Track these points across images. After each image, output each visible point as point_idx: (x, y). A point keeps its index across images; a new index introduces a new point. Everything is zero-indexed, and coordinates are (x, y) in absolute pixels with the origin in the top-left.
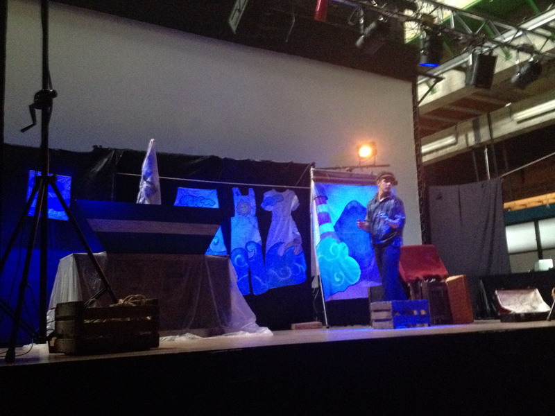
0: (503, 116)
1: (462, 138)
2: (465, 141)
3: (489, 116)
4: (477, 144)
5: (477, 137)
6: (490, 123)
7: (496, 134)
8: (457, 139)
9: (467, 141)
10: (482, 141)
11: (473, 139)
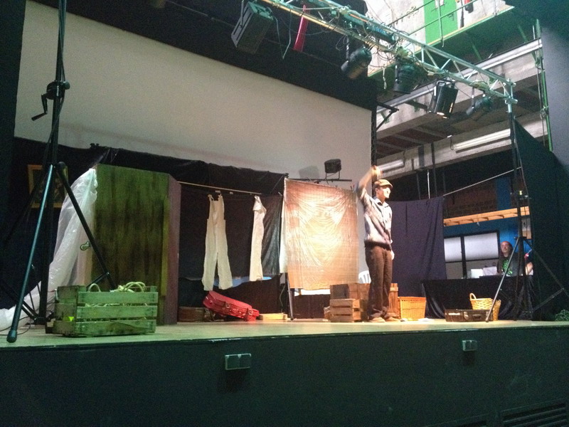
0: (444, 146)
1: (409, 163)
2: (411, 165)
3: (432, 145)
4: (421, 168)
5: (422, 162)
6: (433, 151)
7: (438, 161)
8: (404, 163)
9: (413, 165)
10: (425, 166)
11: (418, 164)
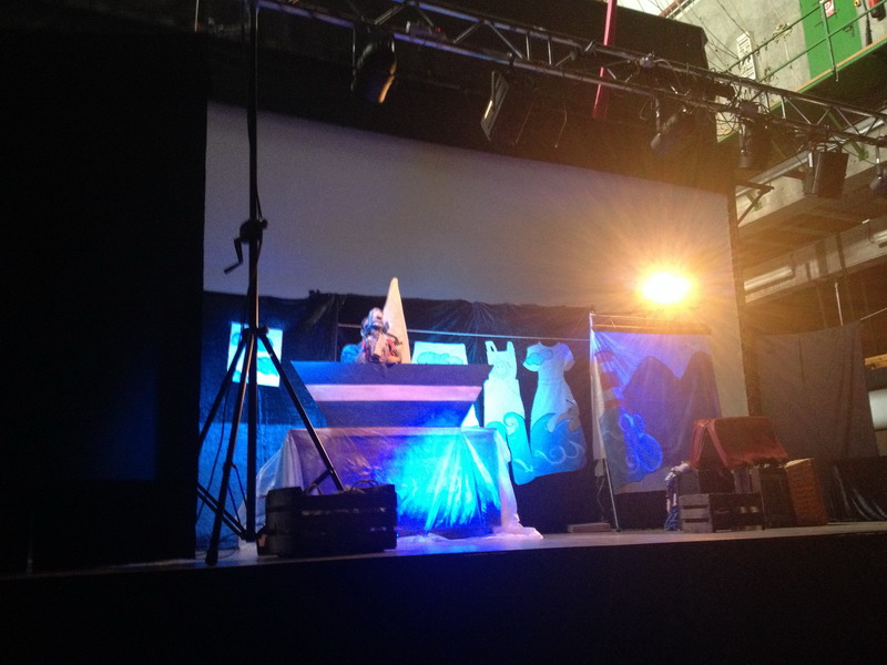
0: (859, 238)
1: (801, 269)
2: (805, 273)
3: (838, 239)
4: (822, 277)
5: (823, 266)
6: (840, 248)
8: (794, 270)
9: (808, 273)
10: (830, 272)
11: (817, 270)
